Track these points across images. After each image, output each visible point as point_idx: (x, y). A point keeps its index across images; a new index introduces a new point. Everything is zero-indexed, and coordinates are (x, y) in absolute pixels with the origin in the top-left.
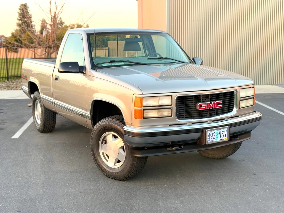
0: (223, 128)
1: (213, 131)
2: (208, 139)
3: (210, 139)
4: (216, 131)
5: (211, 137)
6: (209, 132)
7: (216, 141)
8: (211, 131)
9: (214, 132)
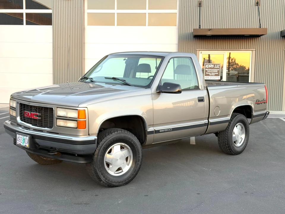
0: (26, 136)
1: (20, 135)
2: (18, 141)
3: (19, 141)
4: (22, 137)
5: (19, 140)
6: (18, 135)
7: (22, 145)
8: (19, 134)
9: (21, 137)
